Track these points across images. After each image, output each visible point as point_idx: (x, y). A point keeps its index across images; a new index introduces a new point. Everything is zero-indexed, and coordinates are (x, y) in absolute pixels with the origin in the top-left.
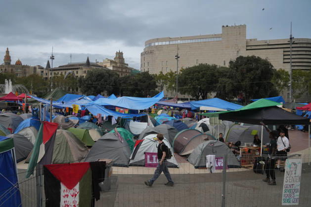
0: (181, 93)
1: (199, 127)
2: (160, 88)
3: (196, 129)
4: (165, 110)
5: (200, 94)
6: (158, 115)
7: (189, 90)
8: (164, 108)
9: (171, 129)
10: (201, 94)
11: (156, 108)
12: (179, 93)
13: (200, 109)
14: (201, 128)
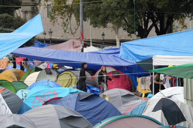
0: (95, 24)
1: (155, 110)
2: (29, 8)
3: (145, 114)
4: (49, 72)
5: (150, 24)
6: (26, 87)
7: (117, 13)
8: (43, 66)
9: (71, 118)
10: (154, 25)
11: (18, 68)
12: (87, 24)
13: (155, 63)
14: (160, 112)
